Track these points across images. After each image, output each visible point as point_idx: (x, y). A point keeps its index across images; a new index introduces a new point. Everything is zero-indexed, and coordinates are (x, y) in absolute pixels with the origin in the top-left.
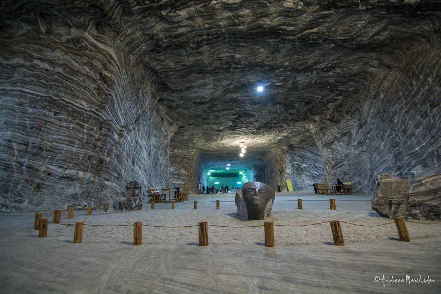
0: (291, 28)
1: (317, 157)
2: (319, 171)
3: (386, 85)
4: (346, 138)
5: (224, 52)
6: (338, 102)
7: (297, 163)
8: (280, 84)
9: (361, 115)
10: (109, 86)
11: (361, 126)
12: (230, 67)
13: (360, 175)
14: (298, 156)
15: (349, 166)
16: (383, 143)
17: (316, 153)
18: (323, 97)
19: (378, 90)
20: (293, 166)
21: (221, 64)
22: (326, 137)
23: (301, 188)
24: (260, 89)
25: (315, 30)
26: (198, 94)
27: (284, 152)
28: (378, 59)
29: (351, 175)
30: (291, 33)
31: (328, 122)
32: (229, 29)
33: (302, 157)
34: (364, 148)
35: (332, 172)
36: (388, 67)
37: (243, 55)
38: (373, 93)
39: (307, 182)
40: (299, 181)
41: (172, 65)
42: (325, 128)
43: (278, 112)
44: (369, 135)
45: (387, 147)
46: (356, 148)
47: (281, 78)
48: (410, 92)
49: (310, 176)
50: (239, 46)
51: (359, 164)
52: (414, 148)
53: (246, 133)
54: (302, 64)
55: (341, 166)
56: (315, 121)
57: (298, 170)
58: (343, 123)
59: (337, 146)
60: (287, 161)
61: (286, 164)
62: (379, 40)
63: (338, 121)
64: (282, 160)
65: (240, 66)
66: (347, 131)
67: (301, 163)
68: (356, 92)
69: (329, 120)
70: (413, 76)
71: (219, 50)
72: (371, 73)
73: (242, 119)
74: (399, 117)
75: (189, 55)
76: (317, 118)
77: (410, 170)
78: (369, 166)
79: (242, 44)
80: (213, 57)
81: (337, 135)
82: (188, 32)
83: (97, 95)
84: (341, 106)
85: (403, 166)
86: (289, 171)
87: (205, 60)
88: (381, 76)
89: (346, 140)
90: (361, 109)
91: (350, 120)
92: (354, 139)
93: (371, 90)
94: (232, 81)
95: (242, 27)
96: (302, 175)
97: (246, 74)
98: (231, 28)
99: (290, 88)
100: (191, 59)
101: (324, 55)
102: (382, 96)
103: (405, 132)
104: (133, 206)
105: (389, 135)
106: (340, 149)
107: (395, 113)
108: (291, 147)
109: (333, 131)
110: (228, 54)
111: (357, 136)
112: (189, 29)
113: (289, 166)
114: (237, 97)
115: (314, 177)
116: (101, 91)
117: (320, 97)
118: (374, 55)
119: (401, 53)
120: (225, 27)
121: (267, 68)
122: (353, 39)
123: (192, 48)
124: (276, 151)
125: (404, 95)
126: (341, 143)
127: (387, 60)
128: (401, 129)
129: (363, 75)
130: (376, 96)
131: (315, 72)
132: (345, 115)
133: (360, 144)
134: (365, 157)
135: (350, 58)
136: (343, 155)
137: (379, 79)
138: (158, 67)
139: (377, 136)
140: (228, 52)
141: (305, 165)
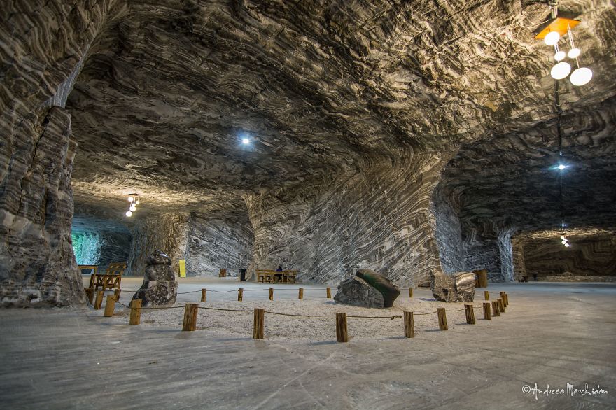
0: (335, 105)
1: (221, 234)
2: (220, 252)
3: (350, 183)
4: (293, 222)
5: (249, 84)
6: (297, 182)
7: (194, 237)
8: (269, 145)
9: (316, 203)
10: (79, 40)
11: (313, 214)
12: (239, 102)
13: (300, 263)
14: (199, 229)
15: (291, 252)
16: (333, 235)
17: (221, 229)
18: (290, 172)
19: (343, 185)
20: (190, 241)
21: (234, 94)
22: (268, 215)
23: (193, 273)
24: (246, 141)
25: (346, 117)
26: (153, 108)
27: (182, 220)
28: (356, 160)
29: (292, 262)
30: (330, 109)
31: (276, 200)
32: (287, 70)
33: (203, 230)
34: (312, 236)
35: (268, 257)
36: (358, 169)
37: (267, 99)
38: (337, 186)
39: (203, 265)
40: (193, 263)
41: (166, 55)
42: (269, 205)
43: (233, 172)
44: (320, 225)
45: (336, 239)
46: (303, 234)
47: (276, 140)
48: (369, 196)
49: (208, 257)
50: (273, 89)
51: (303, 251)
52: (362, 244)
53: (160, 184)
54: (307, 137)
55: (280, 252)
56: (258, 194)
57: (195, 248)
58: (293, 205)
59: (280, 228)
60: (184, 234)
61: (181, 237)
62: (369, 146)
63: (288, 202)
64: (176, 230)
65: (251, 108)
66: (296, 214)
67: (200, 238)
68: (320, 179)
69: (277, 197)
70: (374, 184)
71: (247, 78)
72: (342, 168)
73: (176, 165)
74: (355, 214)
75: (208, 61)
76: (262, 191)
77: (357, 263)
78: (313, 255)
79: (280, 90)
80: (232, 80)
81: (283, 216)
82: (246, 42)
83: (50, 45)
84: (297, 187)
85: (351, 259)
86: (183, 248)
87: (220, 79)
88: (349, 174)
89: (293, 224)
90: (318, 197)
91: (302, 204)
92: (302, 225)
93: (337, 182)
94: (221, 117)
95: (301, 77)
96: (199, 255)
97: (246, 119)
98: (292, 70)
99: (272, 153)
100: (205, 67)
101: (328, 138)
102: (344, 192)
103: (357, 228)
104: (168, 297)
105: (342, 229)
106: (283, 232)
107: (352, 210)
108: (194, 215)
109: (280, 211)
110: (252, 89)
111: (306, 222)
112: (249, 39)
113: (185, 242)
114: (205, 137)
115: (212, 260)
116: (61, 43)
117: (287, 172)
118: (356, 155)
119: (373, 162)
120: (288, 66)
121: (275, 124)
122: (357, 137)
123: (223, 56)
124: (171, 216)
125: (363, 197)
126: (286, 226)
127: (361, 163)
128: (354, 226)
129: (336, 167)
130: (339, 190)
131: (306, 148)
132: (298, 197)
133: (308, 230)
134: (310, 245)
135: (339, 150)
136: (286, 240)
137: (346, 176)
138: (139, 44)
139: (329, 227)
140: (254, 86)
141: (204, 242)
